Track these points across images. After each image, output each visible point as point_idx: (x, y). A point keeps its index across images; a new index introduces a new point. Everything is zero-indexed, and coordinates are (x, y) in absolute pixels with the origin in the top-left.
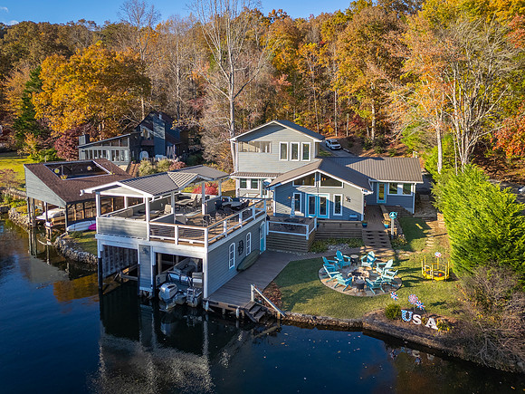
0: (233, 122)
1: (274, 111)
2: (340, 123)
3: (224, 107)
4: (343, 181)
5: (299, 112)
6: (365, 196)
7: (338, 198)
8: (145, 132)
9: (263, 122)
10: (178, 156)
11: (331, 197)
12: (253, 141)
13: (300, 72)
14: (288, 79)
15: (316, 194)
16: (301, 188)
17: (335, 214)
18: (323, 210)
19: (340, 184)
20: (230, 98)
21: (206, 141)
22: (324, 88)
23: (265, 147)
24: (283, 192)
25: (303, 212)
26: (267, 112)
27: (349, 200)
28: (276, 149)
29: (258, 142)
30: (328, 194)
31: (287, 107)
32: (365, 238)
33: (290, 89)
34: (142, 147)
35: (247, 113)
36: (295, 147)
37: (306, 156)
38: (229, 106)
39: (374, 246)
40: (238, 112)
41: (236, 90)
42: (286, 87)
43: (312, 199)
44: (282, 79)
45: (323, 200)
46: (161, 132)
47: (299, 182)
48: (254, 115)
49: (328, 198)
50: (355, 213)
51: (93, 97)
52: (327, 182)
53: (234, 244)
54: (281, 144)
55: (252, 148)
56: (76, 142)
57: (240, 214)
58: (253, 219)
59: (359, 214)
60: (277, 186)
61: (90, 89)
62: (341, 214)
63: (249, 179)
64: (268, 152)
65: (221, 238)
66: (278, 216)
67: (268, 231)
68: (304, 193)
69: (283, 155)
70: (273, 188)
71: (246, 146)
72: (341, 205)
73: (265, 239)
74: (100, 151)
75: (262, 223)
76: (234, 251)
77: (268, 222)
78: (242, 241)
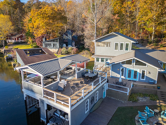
0: (96, 33)
1: (112, 29)
2: (138, 33)
3: (93, 27)
4: (147, 64)
5: (122, 29)
6: (159, 72)
7: (143, 72)
8: (65, 37)
9: (108, 33)
10: (75, 46)
11: (140, 71)
12: (103, 42)
13: (124, 13)
14: (119, 16)
15: (132, 69)
16: (125, 66)
17: (141, 79)
18: (135, 76)
19: (145, 65)
20: (95, 23)
21: (86, 41)
22: (133, 19)
23: (108, 44)
24: (115, 67)
25: (125, 77)
26: (110, 29)
27: (150, 73)
28: (113, 46)
29: (105, 42)
30: (139, 69)
31: (117, 27)
32: (159, 95)
33: (119, 20)
34: (64, 42)
35: (102, 29)
36: (122, 45)
37: (127, 49)
40: (98, 29)
41: (98, 20)
42: (118, 19)
43: (130, 71)
44: (116, 16)
45: (136, 72)
46: (70, 37)
47: (123, 63)
48: (104, 30)
49: (138, 71)
50: (152, 80)
51: (47, 24)
52: (138, 63)
53: (88, 100)
54: (116, 43)
55: (102, 44)
56: (42, 40)
57: (93, 84)
58: (100, 84)
59: (155, 81)
60: (113, 64)
61: (45, 21)
62: (145, 80)
63: (100, 58)
64: (109, 46)
65: (80, 99)
66: (112, 77)
67: (107, 88)
68: (126, 68)
69: (116, 48)
70: (111, 65)
71: (100, 44)
72: (145, 75)
73: (106, 91)
74: (49, 44)
75: (104, 85)
76: (88, 103)
77: (107, 84)
78: (93, 97)
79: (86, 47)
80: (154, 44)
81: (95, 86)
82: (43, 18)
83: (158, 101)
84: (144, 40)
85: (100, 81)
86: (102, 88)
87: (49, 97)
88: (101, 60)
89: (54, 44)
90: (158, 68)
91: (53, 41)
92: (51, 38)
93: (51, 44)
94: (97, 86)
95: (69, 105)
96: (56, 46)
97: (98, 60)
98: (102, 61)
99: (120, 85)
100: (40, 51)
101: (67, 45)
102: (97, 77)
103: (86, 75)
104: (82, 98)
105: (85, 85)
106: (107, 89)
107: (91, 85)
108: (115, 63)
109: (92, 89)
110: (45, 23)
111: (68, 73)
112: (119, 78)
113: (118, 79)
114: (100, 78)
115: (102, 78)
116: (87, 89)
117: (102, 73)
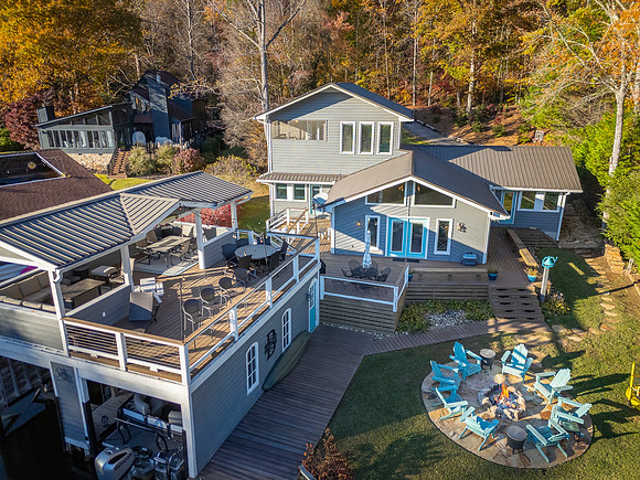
0: (266, 86)
1: (328, 69)
2: (420, 87)
3: (251, 62)
4: (455, 197)
5: (362, 70)
6: (492, 222)
7: (443, 225)
9: (313, 86)
10: (186, 139)
11: (432, 223)
12: (296, 120)
13: (367, 9)
14: (348, 20)
15: (405, 218)
16: (380, 208)
17: (436, 252)
18: (417, 244)
19: (448, 201)
20: (260, 47)
21: (228, 116)
22: (400, 33)
23: (316, 131)
24: (348, 215)
25: (382, 247)
26: (318, 70)
27: (463, 228)
28: (334, 134)
29: (305, 122)
30: (428, 218)
31: (346, 64)
32: (495, 302)
33: (350, 36)
34: (135, 125)
35: (288, 71)
36: (366, 131)
37: (384, 147)
38: (259, 60)
39: (512, 320)
40: (275, 71)
41: (270, 34)
42: (346, 32)
43: (398, 227)
44: (340, 19)
45: (417, 228)
47: (374, 198)
48: (300, 75)
49: (426, 224)
50: (471, 251)
51: (51, 46)
52: (425, 196)
53: (256, 344)
54: (344, 125)
55: (295, 131)
56: (33, 118)
57: (268, 283)
58: (295, 281)
59: (479, 254)
60: (338, 204)
61: (42, 32)
62: (448, 253)
63: (290, 185)
64: (321, 138)
65: (225, 347)
66: (338, 253)
67: (323, 293)
68: (384, 217)
69: (346, 146)
70: (331, 209)
71: (284, 128)
72: (449, 236)
73: (317, 306)
74: (69, 132)
75: (312, 284)
76: (257, 357)
77: (322, 278)
78: (273, 331)
79: (232, 143)
80: (475, 124)
81: (278, 293)
82: (29, 17)
83: (491, 322)
84: (440, 113)
85: (296, 272)
86: (305, 295)
87: (94, 353)
88: (295, 191)
89: (89, 133)
90: (489, 211)
91: (86, 119)
92: (76, 109)
93: (77, 133)
94: (285, 291)
95: (183, 372)
96: (102, 141)
97: (282, 194)
98: (299, 194)
99: (366, 277)
100: (32, 166)
101: (150, 138)
102: (283, 256)
103: (241, 253)
104: (232, 340)
105: (240, 290)
106: (322, 298)
107: (263, 288)
108: (347, 201)
109: (269, 304)
110: (42, 41)
111: (165, 249)
112: (361, 255)
113: (358, 259)
114: (296, 261)
115: (303, 260)
116: (249, 305)
117: (302, 240)
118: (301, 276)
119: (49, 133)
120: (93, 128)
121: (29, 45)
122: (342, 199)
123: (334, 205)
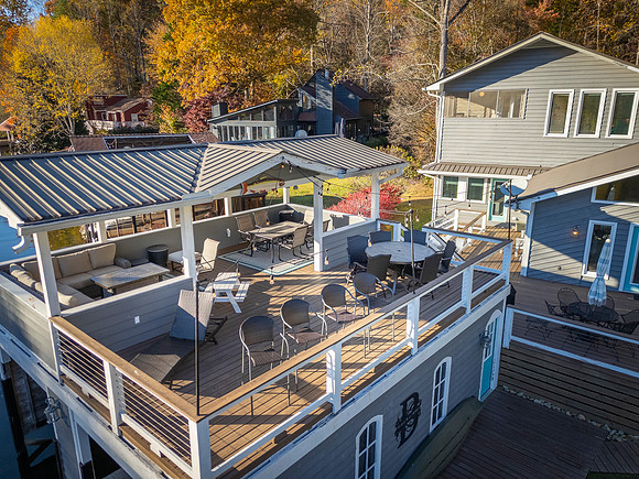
0: (443, 71)
8: (305, 100)
20: (441, 24)
23: (508, 105)
24: (556, 217)
28: (537, 109)
29: (494, 93)
34: (300, 123)
38: (438, 43)
46: (326, 99)
53: (379, 419)
58: (462, 311)
60: (543, 198)
63: (463, 178)
64: (516, 115)
66: (532, 274)
67: (509, 337)
68: (624, 224)
69: (555, 124)
70: (528, 205)
73: (497, 357)
74: (236, 128)
75: (492, 320)
76: (379, 441)
77: (511, 311)
78: (415, 395)
79: (397, 141)
81: (432, 325)
85: (467, 295)
86: (479, 337)
88: (469, 187)
89: (254, 129)
93: (243, 128)
94: (444, 324)
95: (196, 475)
98: (474, 192)
103: (373, 250)
104: (328, 409)
106: (506, 345)
107: (403, 316)
108: (560, 193)
109: (411, 345)
111: (271, 237)
114: (468, 276)
115: (481, 277)
116: (374, 340)
118: (476, 302)
119: (219, 128)
120: (257, 123)
121: (208, 40)
122: (552, 190)
123: (536, 200)
